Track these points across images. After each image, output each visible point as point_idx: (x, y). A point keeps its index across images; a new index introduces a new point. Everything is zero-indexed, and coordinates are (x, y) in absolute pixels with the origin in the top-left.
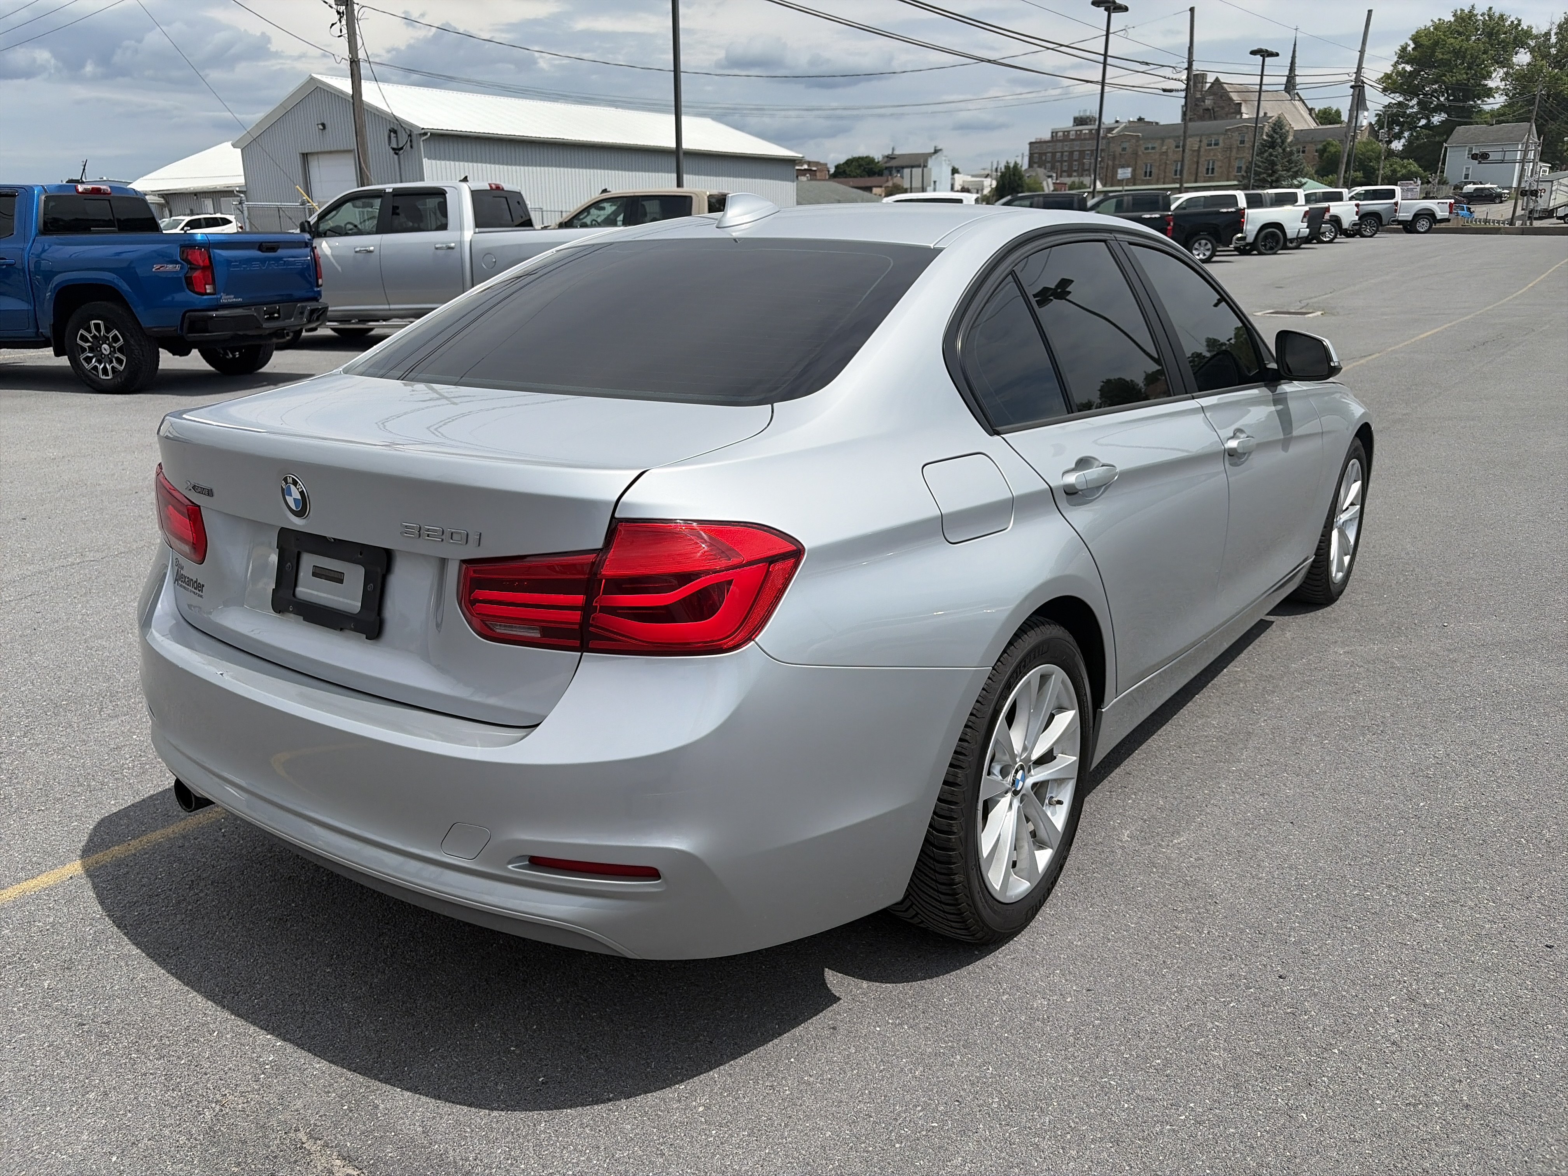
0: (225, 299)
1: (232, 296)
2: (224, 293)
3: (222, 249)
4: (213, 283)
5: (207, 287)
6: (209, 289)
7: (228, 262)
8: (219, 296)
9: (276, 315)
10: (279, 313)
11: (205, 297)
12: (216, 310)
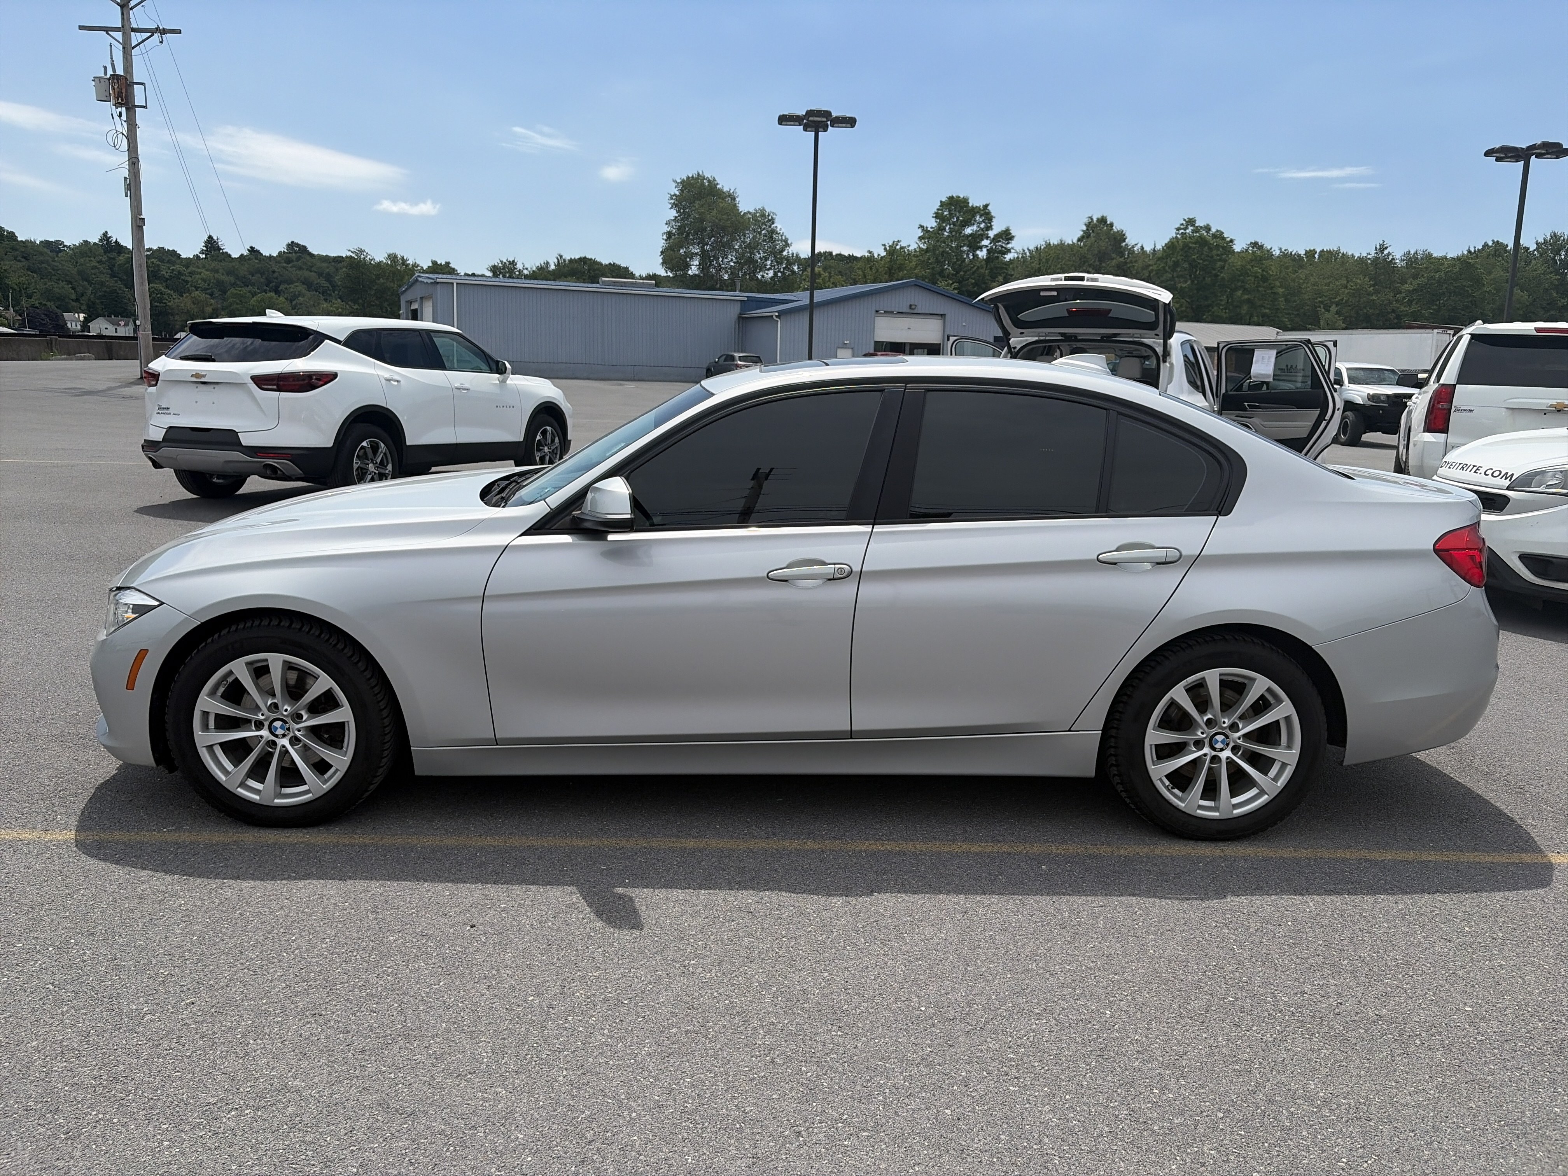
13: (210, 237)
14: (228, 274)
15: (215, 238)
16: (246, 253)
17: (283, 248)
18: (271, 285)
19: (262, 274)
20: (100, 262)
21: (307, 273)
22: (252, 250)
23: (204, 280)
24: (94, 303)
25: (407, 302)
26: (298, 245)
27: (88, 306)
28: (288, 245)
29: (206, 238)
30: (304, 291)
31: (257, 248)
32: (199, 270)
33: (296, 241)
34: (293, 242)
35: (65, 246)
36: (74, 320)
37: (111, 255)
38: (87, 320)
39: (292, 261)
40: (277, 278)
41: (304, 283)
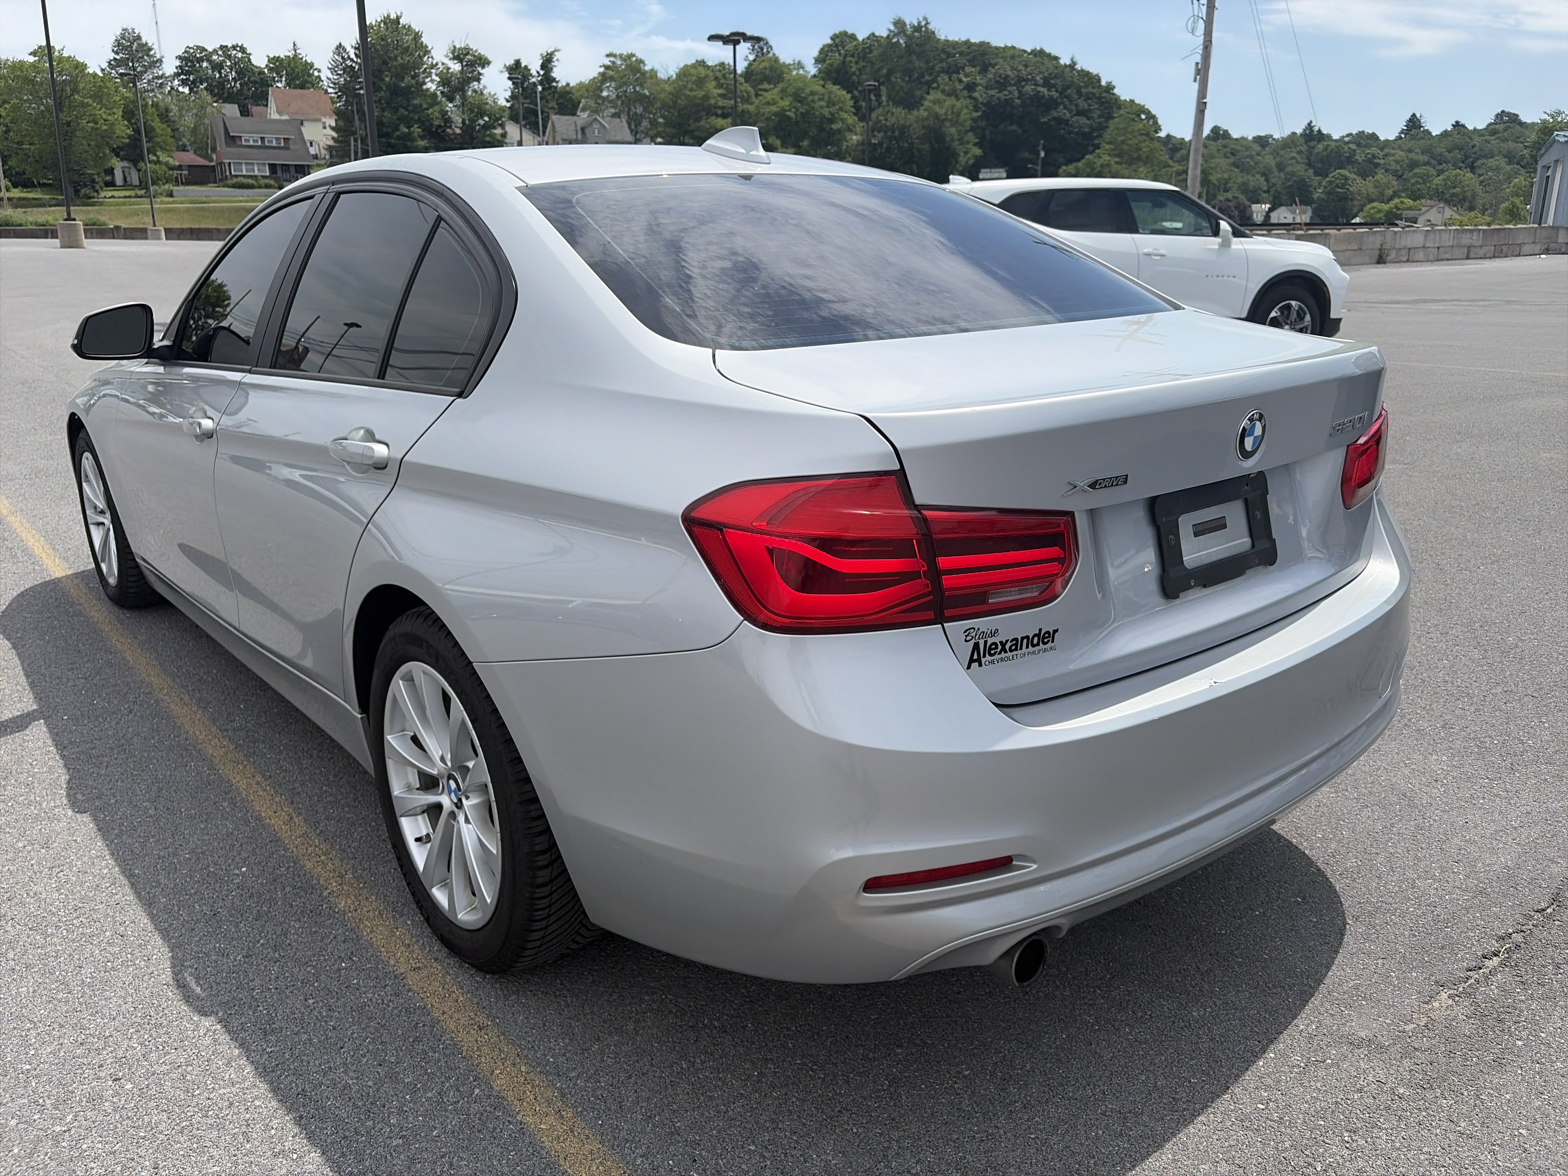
13: (1414, 115)
14: (1423, 153)
15: (1418, 116)
16: (1450, 128)
17: (1490, 119)
18: (1468, 161)
19: (1461, 149)
20: (1300, 152)
21: (1511, 145)
22: (1457, 125)
23: (1397, 162)
24: (1279, 193)
25: (1544, 166)
26: (1509, 114)
27: (1275, 197)
28: (1497, 115)
29: (1408, 117)
30: (1503, 165)
31: (1462, 122)
32: (1394, 151)
33: (1507, 110)
34: (1503, 112)
35: (1274, 139)
36: (1259, 210)
37: (1312, 144)
38: (1271, 210)
39: (1499, 132)
40: (1475, 153)
41: (1505, 156)
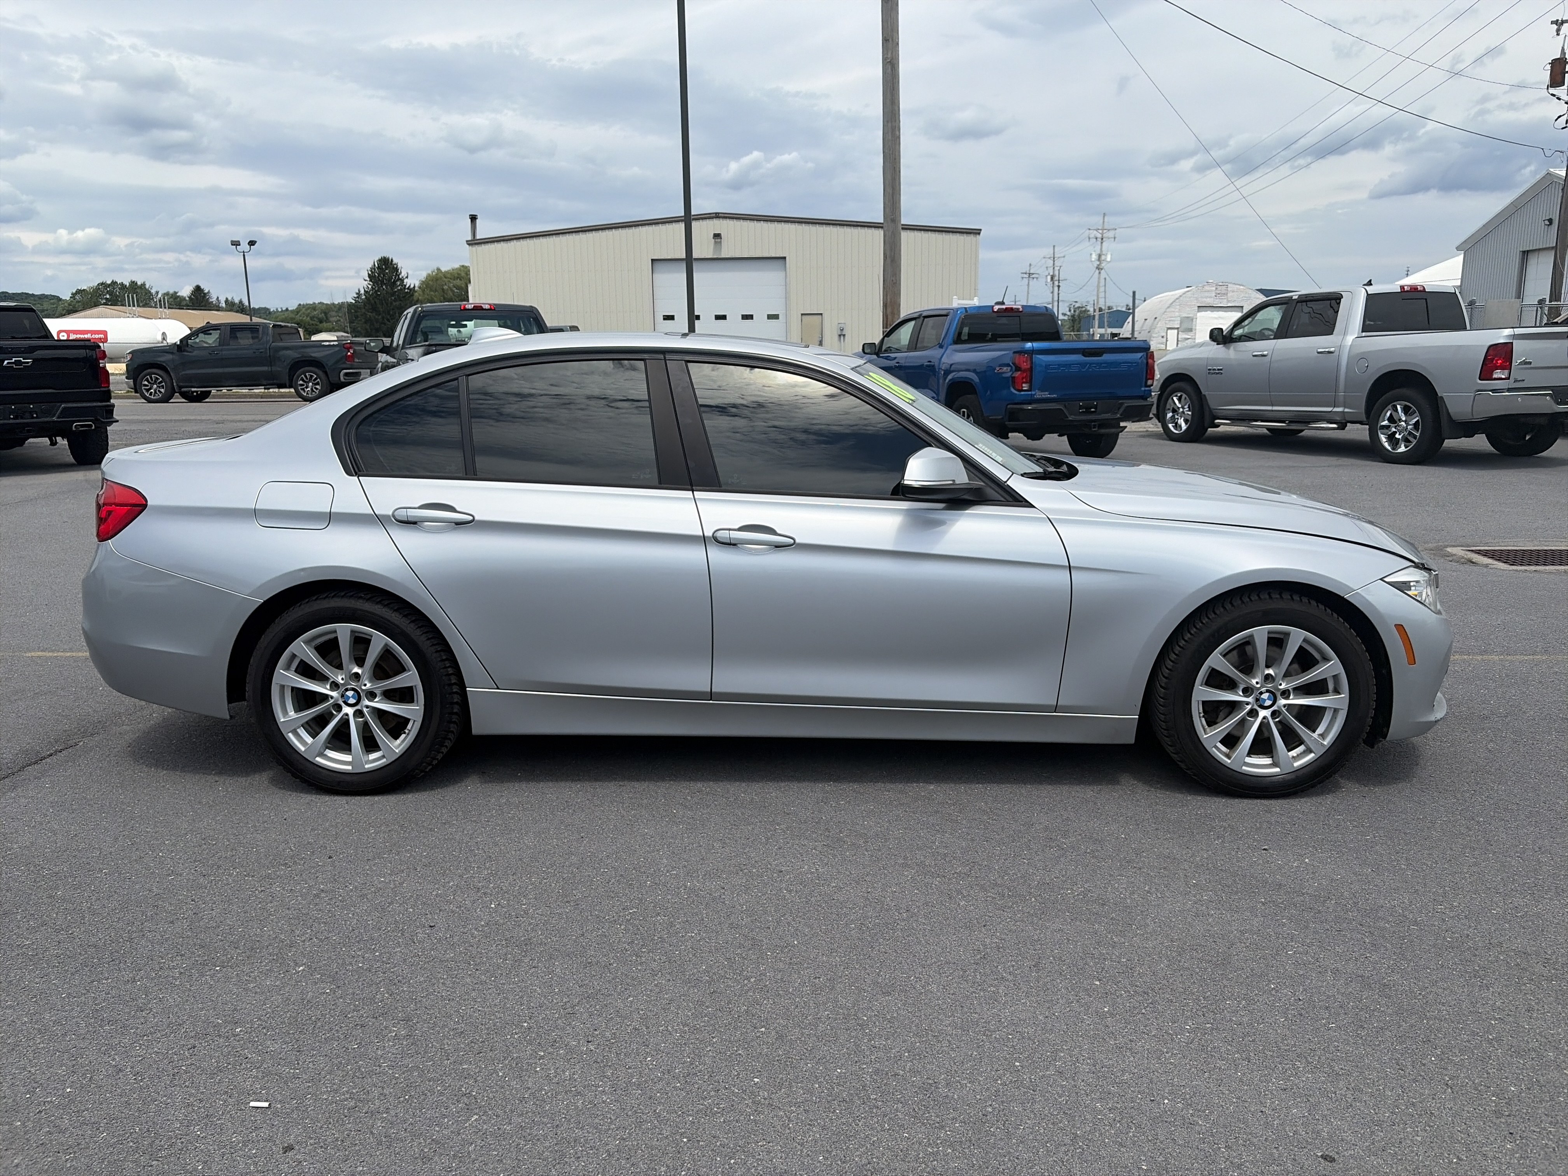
0: (1038, 394)
1: (1047, 393)
2: (1039, 390)
3: (1039, 354)
4: (1030, 382)
5: (1024, 385)
6: (1025, 387)
7: (1048, 366)
8: (1033, 393)
9: (1093, 410)
10: (1096, 408)
11: (1022, 393)
12: (1030, 404)
